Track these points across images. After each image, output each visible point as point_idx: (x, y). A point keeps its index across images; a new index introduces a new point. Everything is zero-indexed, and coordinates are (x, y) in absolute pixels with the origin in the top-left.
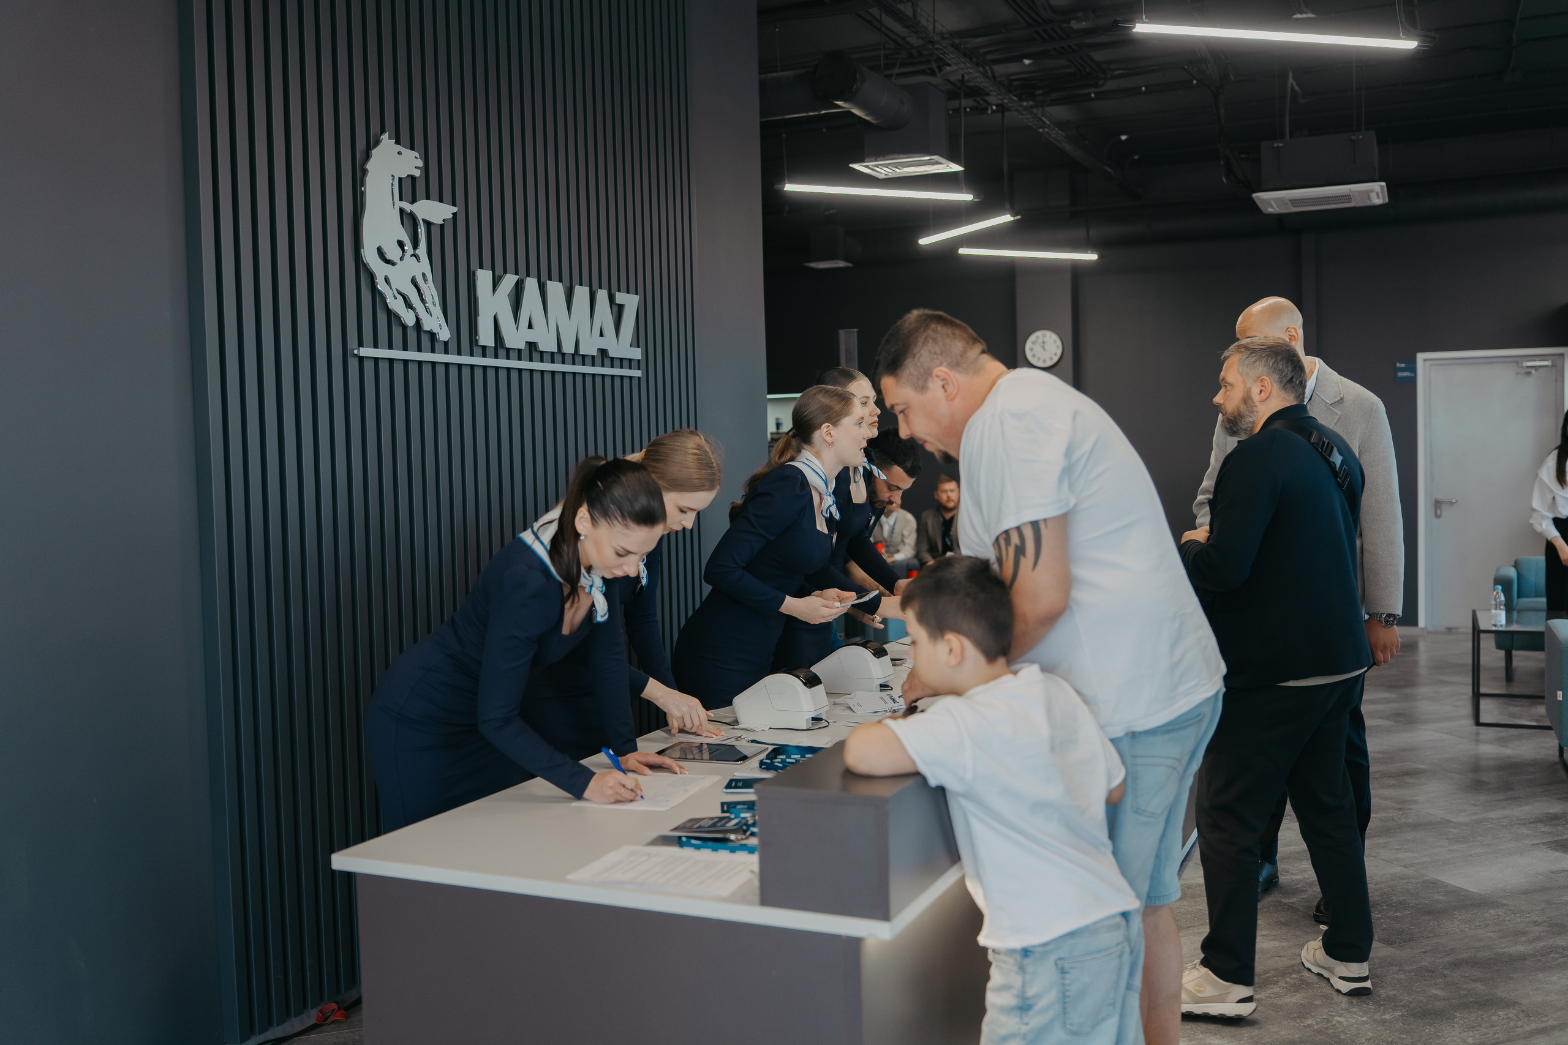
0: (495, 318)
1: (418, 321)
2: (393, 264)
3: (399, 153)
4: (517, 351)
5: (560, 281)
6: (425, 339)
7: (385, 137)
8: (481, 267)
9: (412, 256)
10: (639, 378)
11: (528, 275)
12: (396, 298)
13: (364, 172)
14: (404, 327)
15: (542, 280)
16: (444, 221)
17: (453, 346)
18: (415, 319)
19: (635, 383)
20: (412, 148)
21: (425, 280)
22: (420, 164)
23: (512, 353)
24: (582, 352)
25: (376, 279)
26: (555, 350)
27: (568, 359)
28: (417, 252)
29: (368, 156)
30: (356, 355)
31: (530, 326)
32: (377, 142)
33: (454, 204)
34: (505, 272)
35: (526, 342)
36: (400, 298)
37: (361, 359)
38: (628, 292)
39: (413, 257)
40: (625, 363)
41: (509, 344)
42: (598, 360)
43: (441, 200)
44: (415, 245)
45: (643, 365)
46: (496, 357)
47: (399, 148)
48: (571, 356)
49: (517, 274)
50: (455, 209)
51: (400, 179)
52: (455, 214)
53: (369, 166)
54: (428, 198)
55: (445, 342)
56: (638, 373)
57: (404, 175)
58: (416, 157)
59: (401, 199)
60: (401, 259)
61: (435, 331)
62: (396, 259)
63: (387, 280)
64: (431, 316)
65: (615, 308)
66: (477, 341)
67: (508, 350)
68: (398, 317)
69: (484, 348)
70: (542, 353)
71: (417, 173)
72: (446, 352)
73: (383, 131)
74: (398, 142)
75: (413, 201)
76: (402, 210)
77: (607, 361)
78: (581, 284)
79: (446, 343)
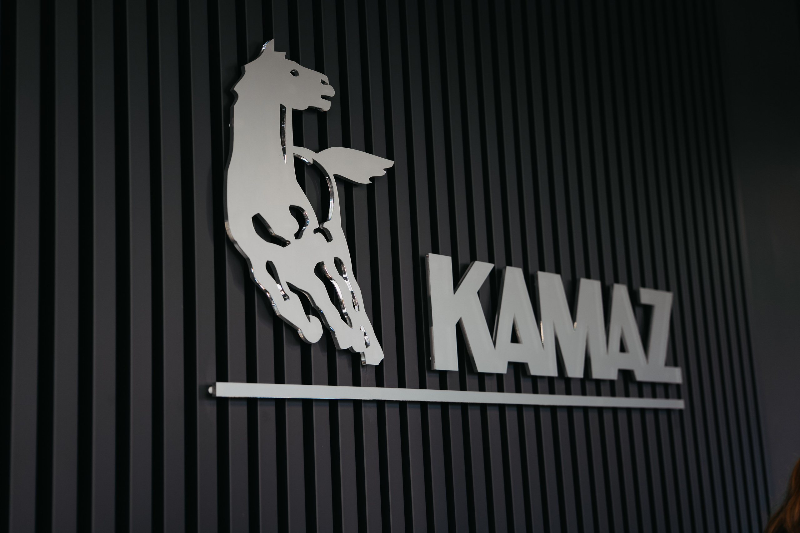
0: (460, 328)
1: (328, 333)
2: (282, 242)
3: (294, 73)
4: (495, 378)
5: (558, 271)
6: (342, 365)
7: (268, 47)
8: (436, 251)
9: (316, 231)
10: (681, 411)
11: (509, 264)
12: (286, 297)
13: (233, 97)
14: (305, 345)
15: (531, 271)
16: (372, 179)
17: (390, 373)
18: (321, 332)
19: (675, 419)
20: (319, 68)
21: (341, 272)
22: (330, 91)
23: (487, 382)
24: (597, 374)
25: (251, 267)
26: (553, 372)
27: (575, 386)
28: (326, 225)
29: (239, 74)
30: (212, 397)
31: (515, 339)
32: (257, 53)
33: (389, 156)
34: (473, 258)
35: (510, 363)
36: (295, 298)
37: (223, 402)
38: (656, 287)
39: (319, 234)
40: (660, 390)
41: (482, 367)
42: (620, 387)
43: (369, 150)
44: (323, 216)
45: (684, 391)
46: (463, 387)
47: (294, 65)
48: (579, 384)
49: (491, 260)
50: (390, 164)
51: (297, 114)
52: (390, 171)
53: (238, 88)
54: (346, 144)
55: (376, 366)
56: (679, 404)
57: (302, 106)
58: (323, 82)
59: (298, 142)
60: (298, 235)
61: (357, 349)
62: (288, 235)
63: (270, 268)
64: (351, 326)
65: (639, 311)
66: (430, 363)
67: (482, 376)
68: (293, 330)
69: (443, 374)
70: (535, 379)
71: (326, 106)
72: (380, 383)
73: (267, 39)
74: (293, 56)
75: (321, 146)
76: (298, 162)
77: (633, 388)
78: (588, 277)
79: (379, 369)
